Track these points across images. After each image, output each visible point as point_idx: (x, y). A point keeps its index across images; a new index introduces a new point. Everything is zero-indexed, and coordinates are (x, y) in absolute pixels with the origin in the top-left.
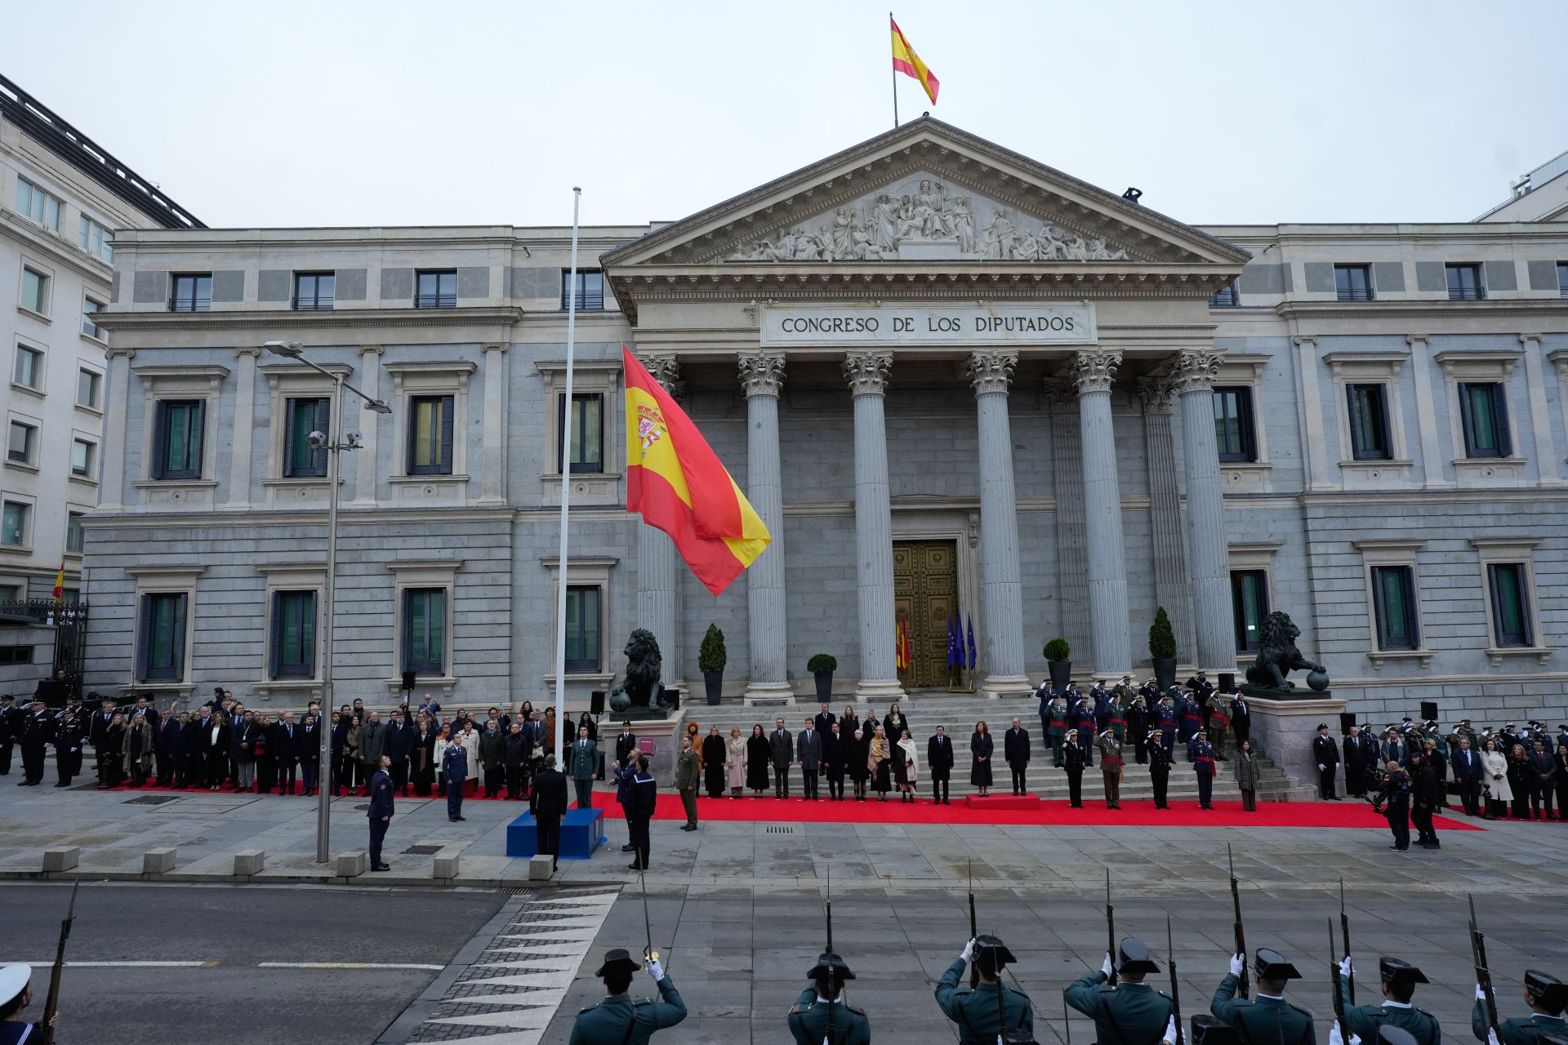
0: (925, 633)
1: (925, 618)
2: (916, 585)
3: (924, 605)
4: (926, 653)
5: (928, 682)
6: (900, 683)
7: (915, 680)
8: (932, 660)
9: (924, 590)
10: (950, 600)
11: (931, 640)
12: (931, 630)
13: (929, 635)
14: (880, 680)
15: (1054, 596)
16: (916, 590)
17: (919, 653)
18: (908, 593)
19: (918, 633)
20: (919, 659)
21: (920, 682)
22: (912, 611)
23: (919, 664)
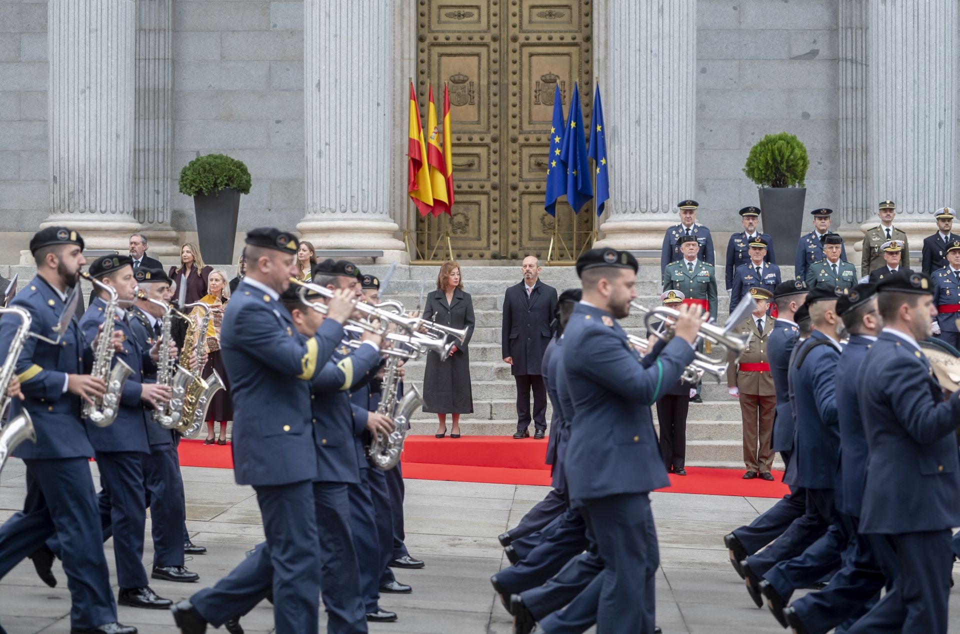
0: (513, 133)
1: (512, 100)
2: (494, 20)
3: (512, 67)
4: (513, 180)
5: (513, 249)
6: (395, 226)
7: (483, 243)
8: (527, 199)
9: (513, 32)
10: (575, 58)
11: (526, 151)
12: (526, 127)
13: (521, 139)
14: (339, 215)
15: (824, 52)
16: (495, 31)
17: (495, 180)
18: (476, 39)
19: (494, 132)
20: (495, 194)
21: (495, 249)
22: (484, 82)
23: (494, 205)
